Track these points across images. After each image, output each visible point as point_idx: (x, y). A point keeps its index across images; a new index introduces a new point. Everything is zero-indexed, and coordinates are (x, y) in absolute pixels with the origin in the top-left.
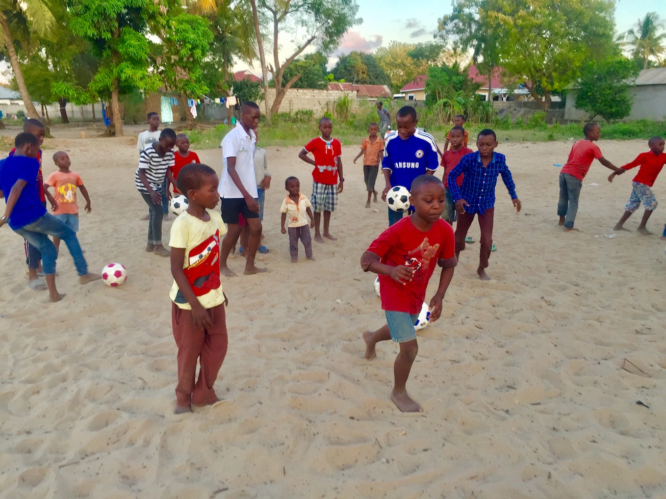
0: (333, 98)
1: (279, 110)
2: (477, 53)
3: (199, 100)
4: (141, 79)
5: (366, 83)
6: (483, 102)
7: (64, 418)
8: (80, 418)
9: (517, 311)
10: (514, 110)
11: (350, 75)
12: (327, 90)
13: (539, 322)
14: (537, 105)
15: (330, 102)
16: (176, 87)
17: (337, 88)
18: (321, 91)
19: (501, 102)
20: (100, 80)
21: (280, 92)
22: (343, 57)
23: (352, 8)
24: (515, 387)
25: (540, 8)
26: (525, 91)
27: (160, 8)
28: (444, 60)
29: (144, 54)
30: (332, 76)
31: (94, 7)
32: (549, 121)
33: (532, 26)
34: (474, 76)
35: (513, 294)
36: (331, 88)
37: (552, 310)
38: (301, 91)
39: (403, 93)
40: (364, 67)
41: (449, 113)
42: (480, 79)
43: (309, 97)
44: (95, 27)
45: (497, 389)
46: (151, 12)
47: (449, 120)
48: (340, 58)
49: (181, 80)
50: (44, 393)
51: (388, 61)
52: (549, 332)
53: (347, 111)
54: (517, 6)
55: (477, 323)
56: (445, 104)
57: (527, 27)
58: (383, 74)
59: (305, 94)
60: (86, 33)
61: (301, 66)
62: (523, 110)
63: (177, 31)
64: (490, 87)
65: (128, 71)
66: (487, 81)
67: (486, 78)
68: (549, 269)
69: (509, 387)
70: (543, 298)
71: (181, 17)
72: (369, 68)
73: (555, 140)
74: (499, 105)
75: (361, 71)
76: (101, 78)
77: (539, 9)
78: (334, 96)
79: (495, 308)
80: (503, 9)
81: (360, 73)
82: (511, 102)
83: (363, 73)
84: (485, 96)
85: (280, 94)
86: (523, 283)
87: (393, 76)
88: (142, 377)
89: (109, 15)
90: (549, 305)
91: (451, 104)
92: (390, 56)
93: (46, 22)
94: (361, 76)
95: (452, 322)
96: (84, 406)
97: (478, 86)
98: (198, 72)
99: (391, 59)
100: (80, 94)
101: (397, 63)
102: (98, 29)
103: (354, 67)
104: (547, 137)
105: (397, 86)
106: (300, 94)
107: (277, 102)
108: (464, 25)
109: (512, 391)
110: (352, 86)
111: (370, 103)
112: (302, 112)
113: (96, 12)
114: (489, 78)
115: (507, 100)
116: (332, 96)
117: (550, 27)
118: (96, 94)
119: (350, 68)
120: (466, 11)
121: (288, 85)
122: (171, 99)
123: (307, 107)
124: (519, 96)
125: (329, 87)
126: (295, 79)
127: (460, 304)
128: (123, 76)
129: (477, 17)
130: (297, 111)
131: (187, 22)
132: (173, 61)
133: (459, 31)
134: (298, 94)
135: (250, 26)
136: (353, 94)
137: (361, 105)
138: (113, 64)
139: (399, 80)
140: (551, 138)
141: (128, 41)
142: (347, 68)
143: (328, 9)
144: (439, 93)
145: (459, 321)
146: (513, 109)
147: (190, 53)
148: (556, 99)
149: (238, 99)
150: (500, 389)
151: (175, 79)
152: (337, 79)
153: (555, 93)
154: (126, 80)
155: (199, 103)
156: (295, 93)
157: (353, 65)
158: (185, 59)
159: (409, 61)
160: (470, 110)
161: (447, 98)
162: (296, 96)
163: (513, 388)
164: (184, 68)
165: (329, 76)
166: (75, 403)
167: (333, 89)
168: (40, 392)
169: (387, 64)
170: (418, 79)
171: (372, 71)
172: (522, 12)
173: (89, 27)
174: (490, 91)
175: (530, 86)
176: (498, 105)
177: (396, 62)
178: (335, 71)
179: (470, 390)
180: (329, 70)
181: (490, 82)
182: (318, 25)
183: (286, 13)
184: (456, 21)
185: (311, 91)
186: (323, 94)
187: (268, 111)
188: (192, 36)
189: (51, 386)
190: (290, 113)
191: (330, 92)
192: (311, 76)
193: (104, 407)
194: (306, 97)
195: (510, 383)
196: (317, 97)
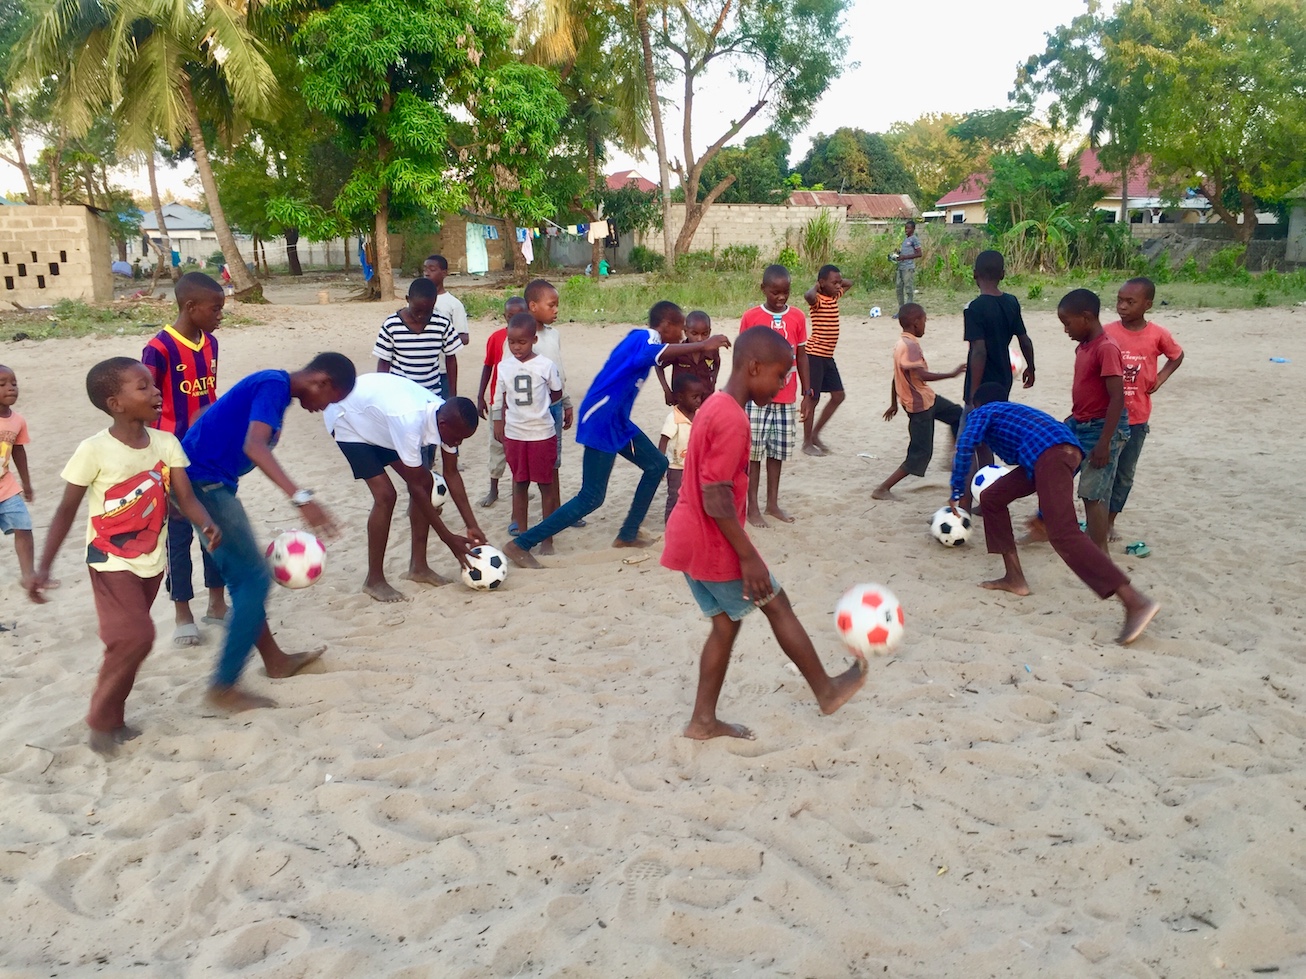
0: (798, 221)
1: (691, 247)
2: (1097, 127)
3: (537, 230)
4: (430, 190)
5: (866, 190)
6: (1111, 226)
7: (178, 929)
8: (213, 931)
9: (1207, 712)
10: (1177, 242)
11: (835, 176)
12: (788, 205)
13: (1261, 742)
14: (1228, 231)
15: (792, 229)
16: (495, 204)
17: (808, 202)
18: (775, 208)
19: (1149, 225)
20: (354, 193)
21: (694, 211)
22: (821, 140)
23: (839, 43)
24: (1212, 918)
25: (1234, 31)
26: (1201, 202)
27: (467, 54)
28: (1026, 139)
29: (435, 142)
30: (797, 179)
31: (346, 55)
32: (1255, 266)
33: (1217, 69)
34: (1091, 173)
35: (1196, 668)
36: (796, 201)
37: (1291, 710)
38: (735, 208)
39: (942, 209)
40: (863, 158)
41: (1037, 249)
42: (1105, 179)
43: (751, 220)
44: (347, 92)
45: (1166, 920)
46: (451, 61)
47: (1037, 264)
48: (815, 142)
49: (503, 192)
50: (148, 863)
51: (911, 147)
52: (1288, 769)
53: (825, 246)
54: (1185, 30)
55: (1111, 739)
56: (1029, 232)
57: (1206, 70)
58: (900, 172)
59: (743, 214)
60: (331, 105)
61: (736, 159)
62: (1194, 243)
63: (498, 95)
64: (1125, 195)
65: (407, 176)
66: (1120, 184)
67: (1118, 178)
68: (1276, 604)
69: (1196, 918)
70: (1267, 679)
71: (507, 69)
72: (872, 162)
73: (1269, 306)
74: (1145, 231)
75: (857, 167)
76: (357, 190)
77: (1231, 34)
78: (801, 218)
79: (1152, 700)
80: (1155, 35)
81: (855, 171)
82: (1169, 225)
83: (861, 170)
84: (1113, 214)
85: (694, 215)
86: (1215, 639)
87: (922, 175)
88: (355, 838)
89: (373, 69)
90: (1284, 698)
91: (1042, 230)
92: (916, 136)
93: (260, 87)
94: (856, 177)
95: (1052, 731)
96: (226, 901)
97: (1100, 193)
98: (538, 175)
99: (919, 143)
100: (319, 220)
101: (930, 149)
102: (353, 96)
103: (842, 159)
104: (1251, 299)
105: (929, 195)
106: (734, 214)
107: (688, 231)
108: (1070, 69)
109: (1206, 933)
110: (838, 197)
111: (873, 230)
112: (737, 250)
113: (349, 65)
114: (1124, 177)
115: (1162, 220)
116: (796, 217)
117: (1256, 69)
118: (347, 219)
119: (834, 162)
120: (1076, 43)
121: (711, 198)
122: (484, 228)
123: (746, 241)
124: (1188, 211)
125: (792, 200)
126: (724, 186)
127: (1070, 686)
128: (397, 186)
129: (1098, 53)
130: (727, 247)
131: (518, 79)
132: (489, 155)
133: (1061, 83)
134: (729, 214)
135: (640, 85)
136: (837, 214)
137: (855, 233)
138: (379, 163)
139: (935, 183)
140: (1260, 301)
141: (408, 119)
142: (829, 161)
143: (792, 47)
144: (1016, 208)
145: (1069, 731)
146: (1174, 239)
147: (521, 138)
148: (1267, 218)
149: (612, 227)
150: (1173, 921)
151: (493, 189)
152: (808, 184)
153: (1264, 206)
154: (402, 194)
155: (538, 234)
156: (724, 213)
157: (841, 155)
158: (512, 151)
159: (954, 146)
160: (1082, 242)
161: (1032, 218)
162: (725, 219)
163: (1208, 923)
164: (510, 168)
165: (792, 179)
166: (209, 892)
167: (799, 203)
168: (144, 860)
169: (909, 151)
170: (972, 183)
171: (880, 167)
172: (1195, 41)
173: (336, 93)
174: (1124, 202)
175: (1212, 193)
176: (1142, 231)
177: (928, 148)
178: (804, 168)
179: (1101, 922)
180: (792, 165)
181: (1125, 185)
182: (772, 77)
183: (707, 57)
184: (1055, 63)
185: (754, 208)
186: (778, 214)
187: (669, 250)
188: (527, 106)
189: (169, 846)
190: (713, 251)
191: (792, 209)
192: (758, 178)
193: (264, 909)
194: (746, 220)
195: (1198, 908)
196: (766, 220)
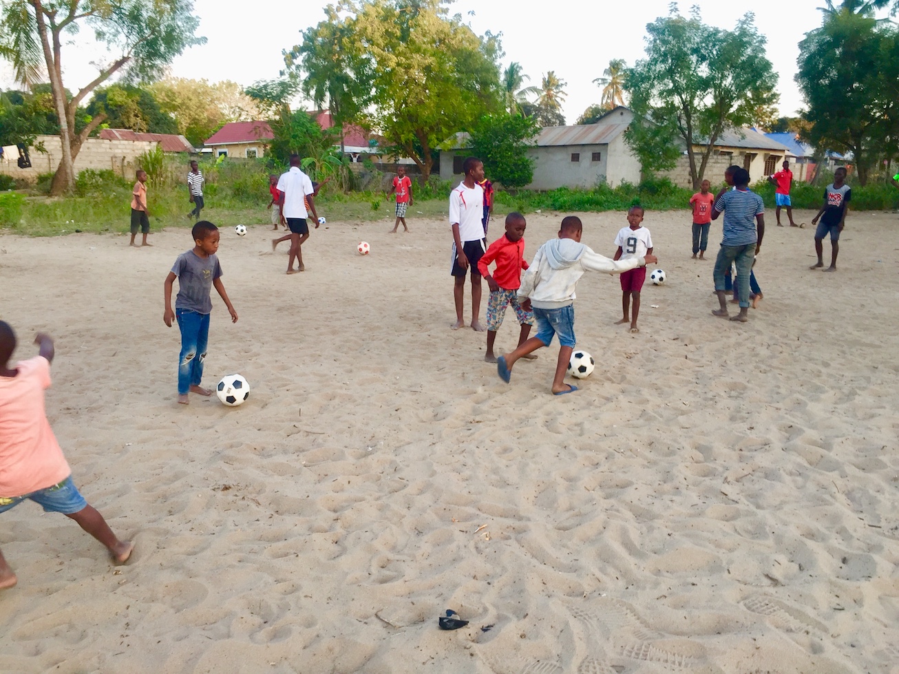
10: (379, 175)
62: (388, 175)
75: (133, 113)
82: (361, 163)
94: (133, 119)
103: (121, 106)
115: (358, 161)
116: (118, 148)
121: (84, 134)
142: (110, 107)
146: (377, 173)
171: (150, 114)
177: (174, 102)
184: (307, 53)
186: (103, 145)
